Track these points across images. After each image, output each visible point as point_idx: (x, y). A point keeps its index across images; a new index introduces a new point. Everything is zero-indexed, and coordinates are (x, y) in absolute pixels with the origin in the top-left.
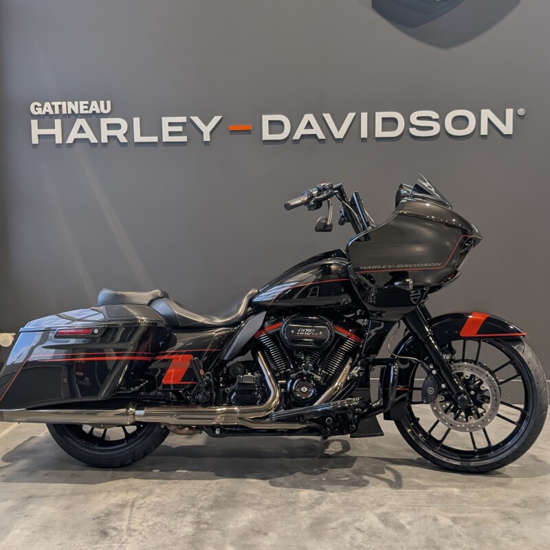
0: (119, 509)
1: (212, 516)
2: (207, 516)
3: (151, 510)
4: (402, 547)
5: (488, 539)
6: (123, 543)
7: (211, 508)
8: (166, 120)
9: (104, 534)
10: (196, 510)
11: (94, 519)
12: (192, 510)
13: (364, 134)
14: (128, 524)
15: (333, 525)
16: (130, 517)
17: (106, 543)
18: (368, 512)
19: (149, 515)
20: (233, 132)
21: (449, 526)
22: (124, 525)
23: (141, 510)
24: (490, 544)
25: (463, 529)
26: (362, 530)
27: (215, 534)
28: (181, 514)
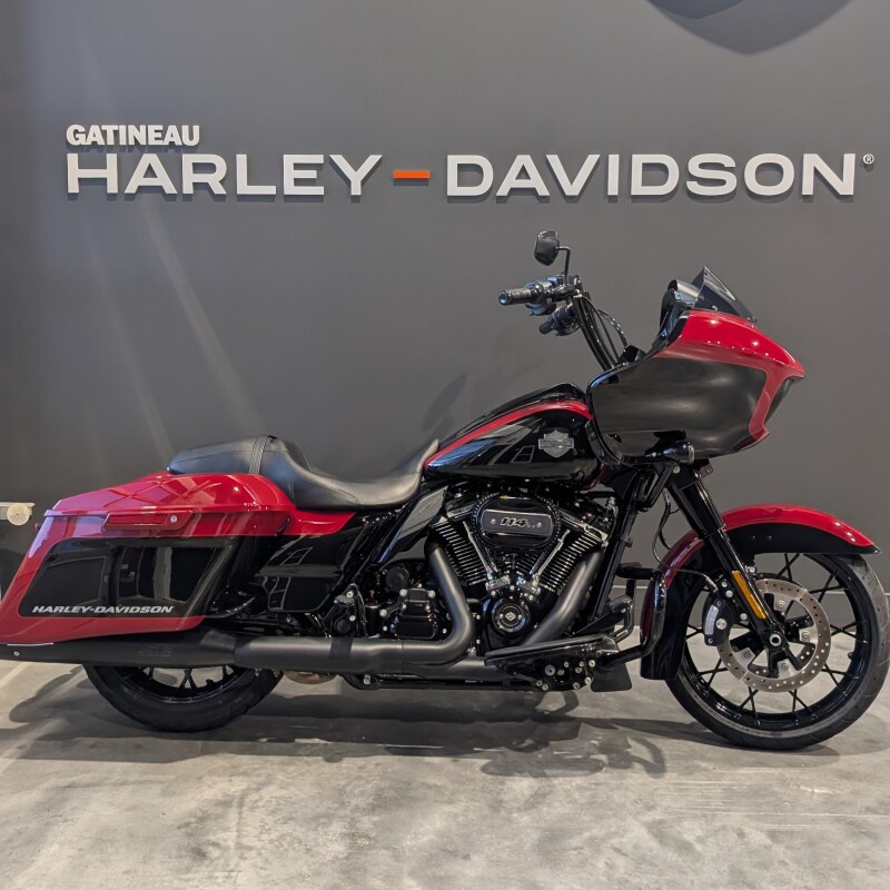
0: (220, 810)
1: (374, 823)
2: (367, 823)
3: (273, 812)
4: (692, 882)
5: (831, 869)
6: (232, 871)
7: (372, 809)
8: (289, 160)
9: (200, 854)
10: (348, 812)
11: (179, 828)
12: (341, 813)
13: (613, 189)
14: (238, 837)
15: (575, 842)
16: (238, 824)
17: (203, 870)
18: (630, 820)
19: (270, 820)
20: (399, 181)
21: (766, 847)
22: (229, 838)
23: (258, 812)
24: (834, 879)
25: (789, 853)
26: (624, 851)
27: (382, 857)
28: (322, 820)
